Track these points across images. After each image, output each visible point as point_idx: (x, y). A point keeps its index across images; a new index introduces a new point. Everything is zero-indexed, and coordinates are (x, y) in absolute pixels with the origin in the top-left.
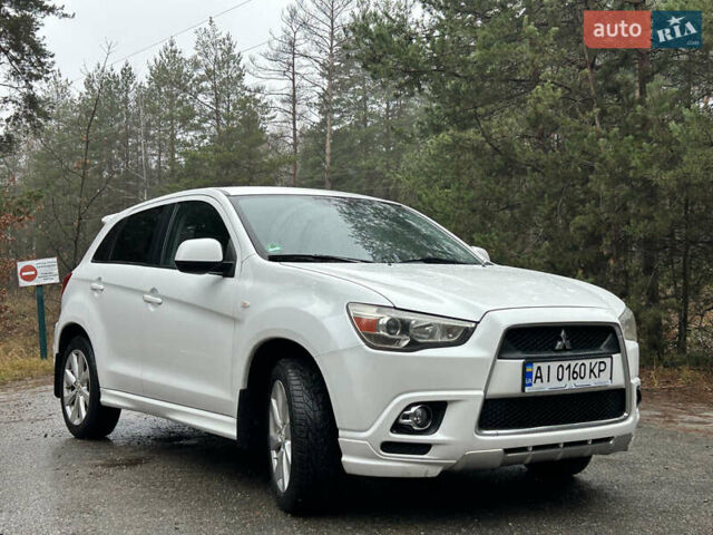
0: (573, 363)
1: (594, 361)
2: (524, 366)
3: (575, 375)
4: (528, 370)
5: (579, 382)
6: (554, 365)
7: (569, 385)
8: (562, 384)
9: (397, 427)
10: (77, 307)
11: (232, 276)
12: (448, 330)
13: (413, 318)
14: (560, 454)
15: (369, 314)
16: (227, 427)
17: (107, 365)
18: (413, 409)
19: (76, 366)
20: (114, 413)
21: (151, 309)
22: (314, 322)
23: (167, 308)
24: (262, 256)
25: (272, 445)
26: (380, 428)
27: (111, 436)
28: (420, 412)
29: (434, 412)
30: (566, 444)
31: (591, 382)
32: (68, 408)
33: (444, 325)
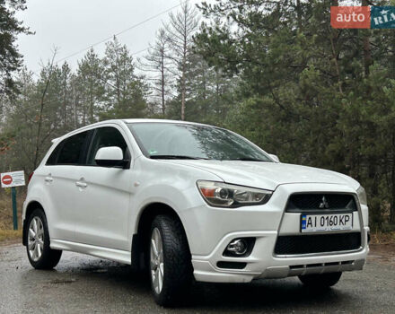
0: (330, 216)
1: (342, 215)
2: (301, 217)
3: (331, 223)
4: (304, 219)
5: (334, 227)
6: (319, 217)
7: (327, 228)
8: (323, 228)
9: (226, 253)
10: (37, 192)
11: (128, 168)
12: (256, 196)
13: (235, 189)
14: (323, 270)
15: (210, 186)
16: (125, 257)
17: (54, 225)
18: (236, 242)
19: (36, 227)
20: (58, 253)
21: (80, 189)
22: (178, 192)
23: (90, 189)
24: (146, 156)
25: (152, 266)
26: (216, 253)
27: (56, 268)
28: (240, 244)
29: (248, 244)
30: (326, 264)
31: (340, 228)
32: (31, 252)
33: (254, 193)
